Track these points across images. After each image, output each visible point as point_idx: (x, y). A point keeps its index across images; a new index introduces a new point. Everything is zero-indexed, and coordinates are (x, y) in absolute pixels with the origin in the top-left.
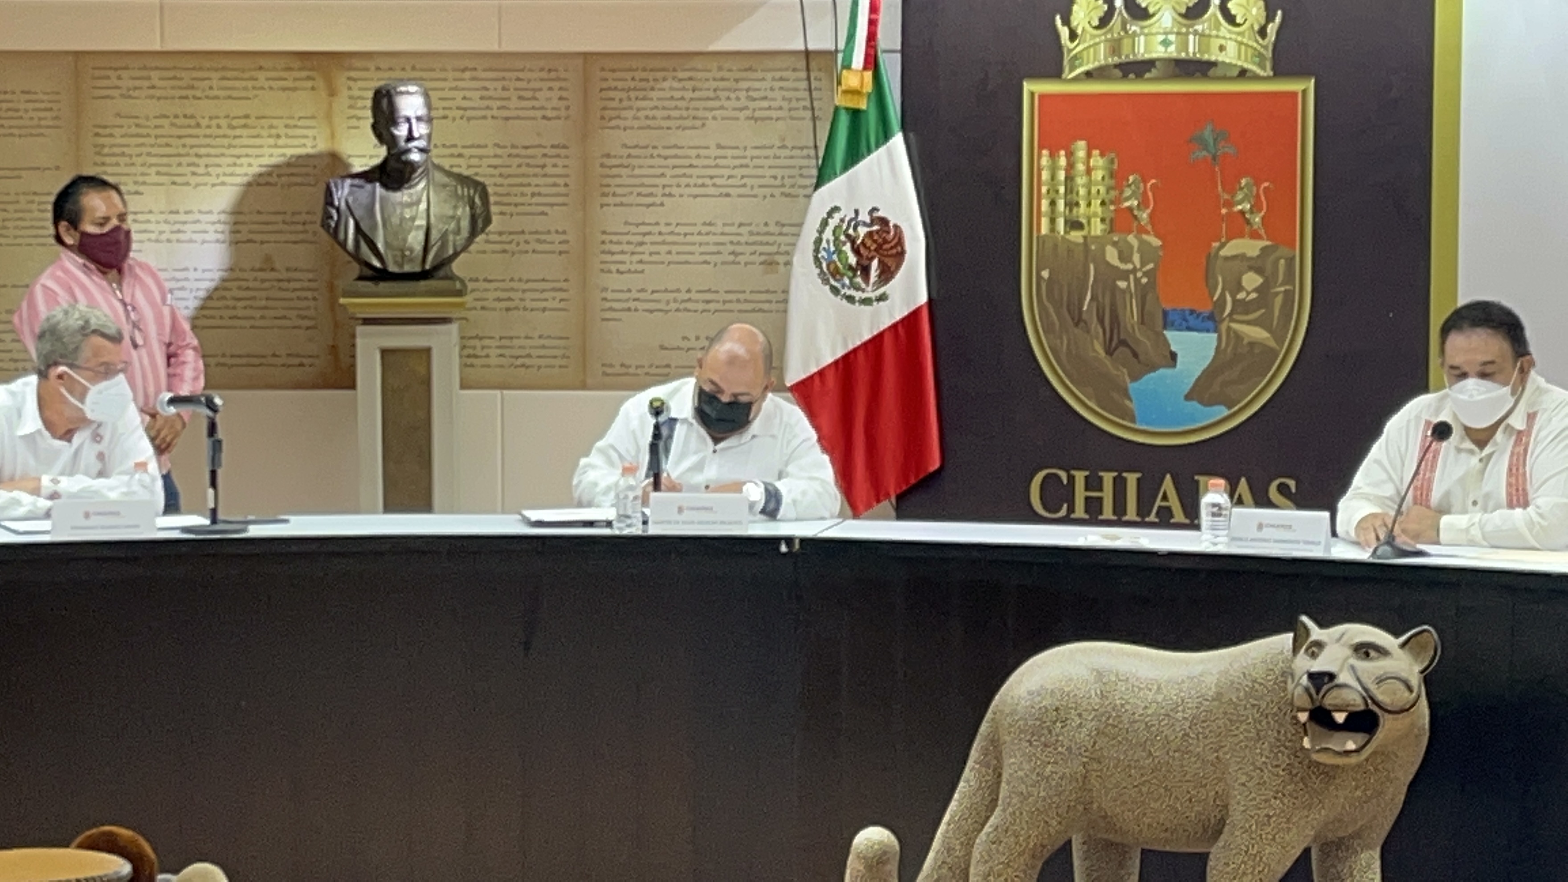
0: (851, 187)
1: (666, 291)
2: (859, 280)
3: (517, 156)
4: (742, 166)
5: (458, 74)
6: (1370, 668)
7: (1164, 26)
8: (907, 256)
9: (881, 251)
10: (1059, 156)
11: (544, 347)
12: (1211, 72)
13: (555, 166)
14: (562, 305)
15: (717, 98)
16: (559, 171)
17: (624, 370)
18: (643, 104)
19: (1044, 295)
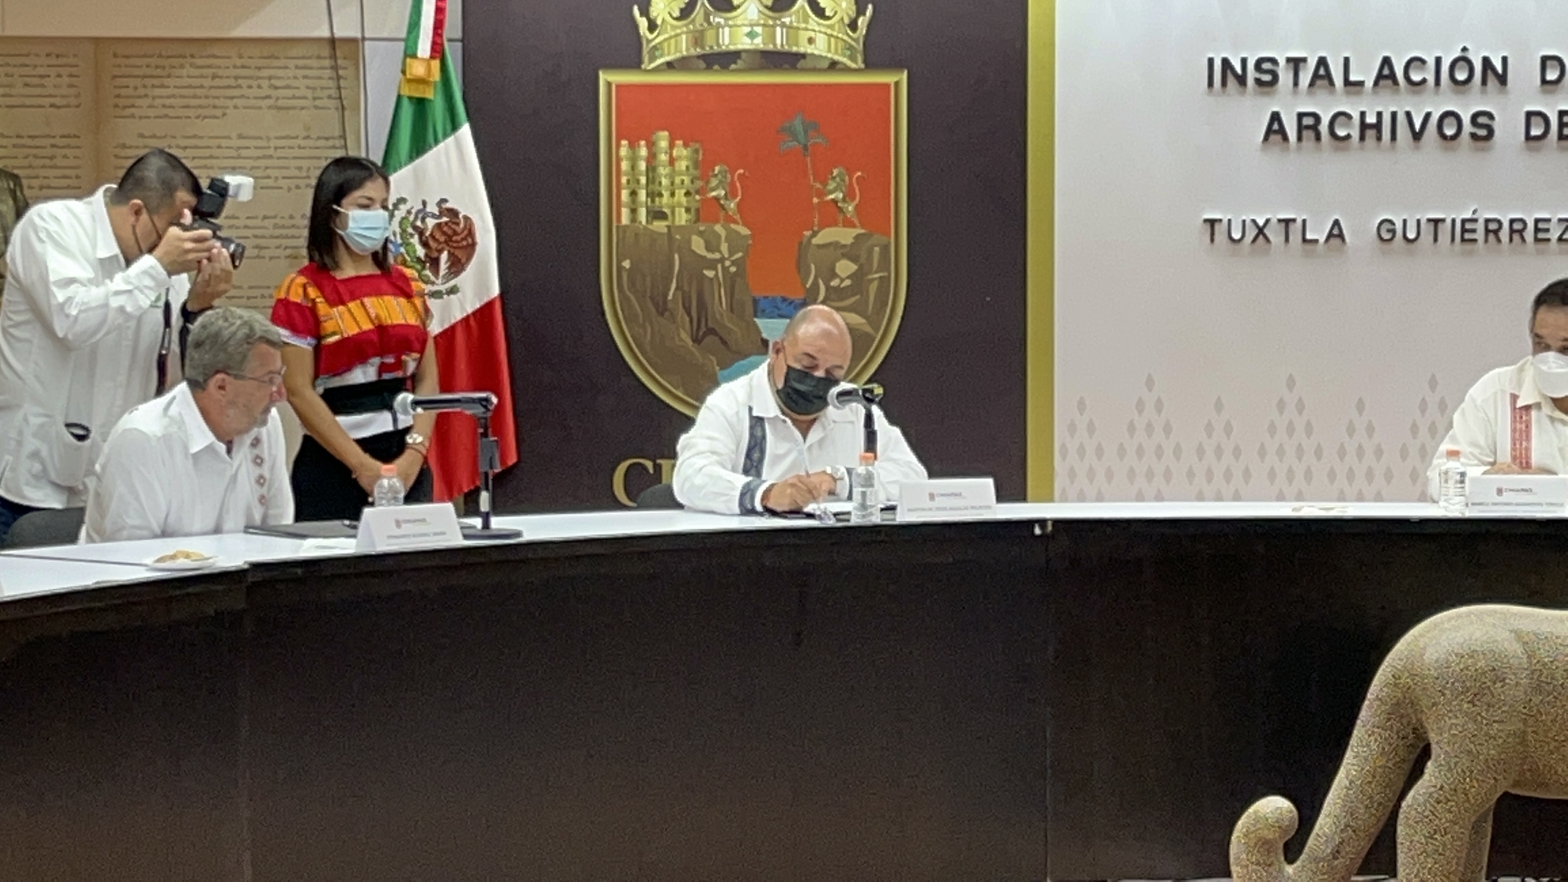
0: (419, 178)
2: (427, 272)
3: (24, 146)
4: (265, 157)
7: (750, 17)
8: (478, 249)
9: (451, 244)
10: (639, 146)
12: (801, 64)
13: (65, 157)
15: (239, 87)
16: (71, 162)
18: (158, 92)
19: (625, 285)
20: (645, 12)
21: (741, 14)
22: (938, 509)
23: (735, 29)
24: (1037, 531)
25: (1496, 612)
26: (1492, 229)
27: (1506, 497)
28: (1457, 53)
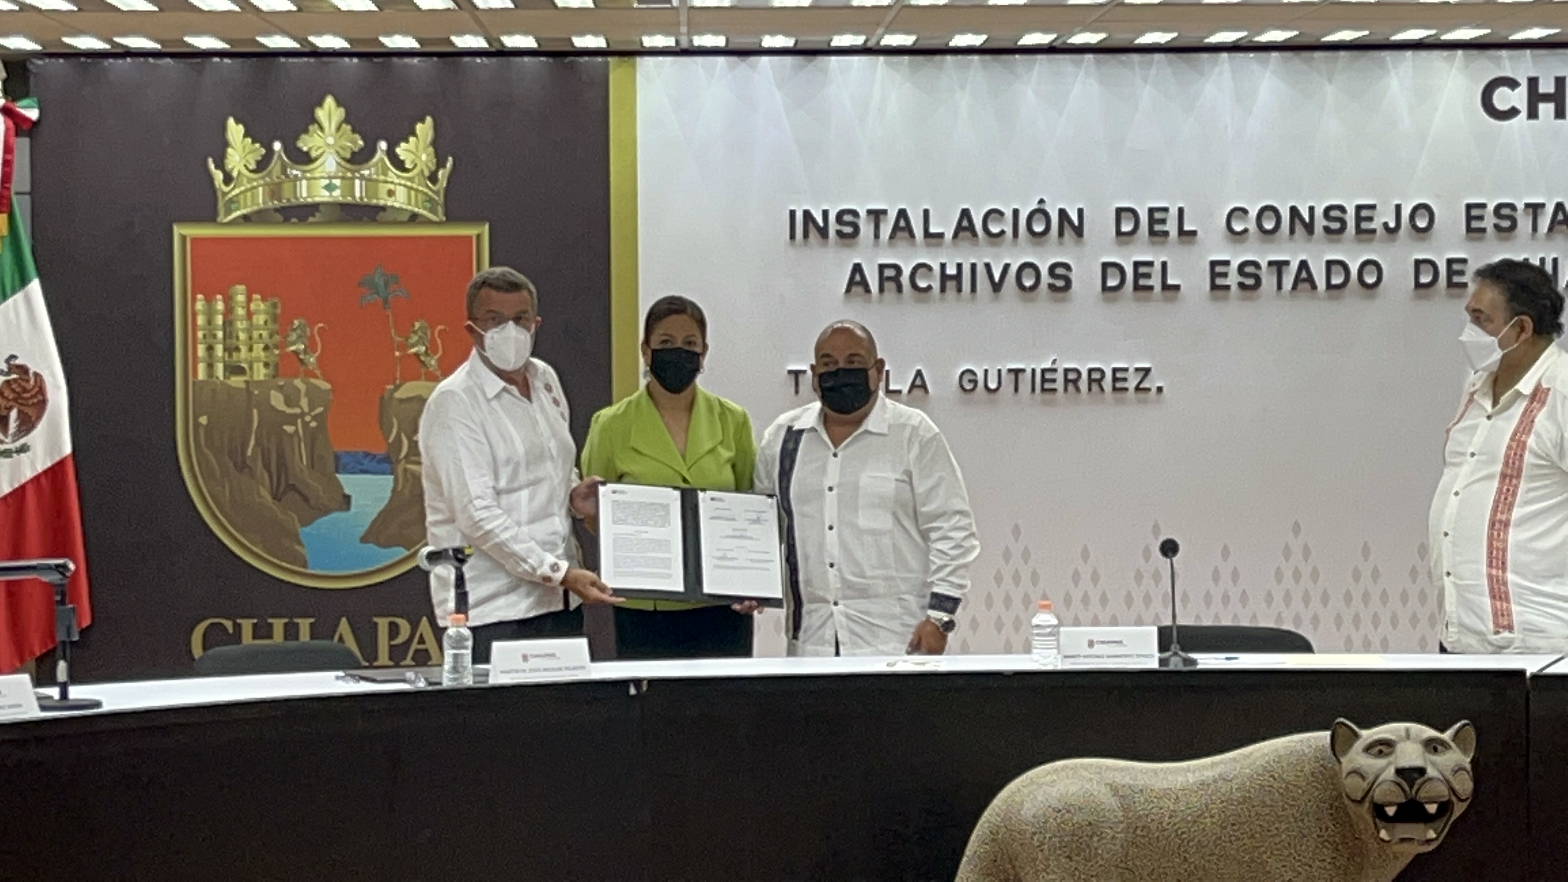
6: (1443, 762)
8: (49, 406)
10: (215, 301)
12: (381, 216)
19: (203, 441)
20: (220, 165)
21: (318, 167)
22: (532, 670)
23: (312, 182)
24: (633, 691)
25: (1091, 765)
26: (1072, 379)
27: (1098, 649)
28: (1034, 206)
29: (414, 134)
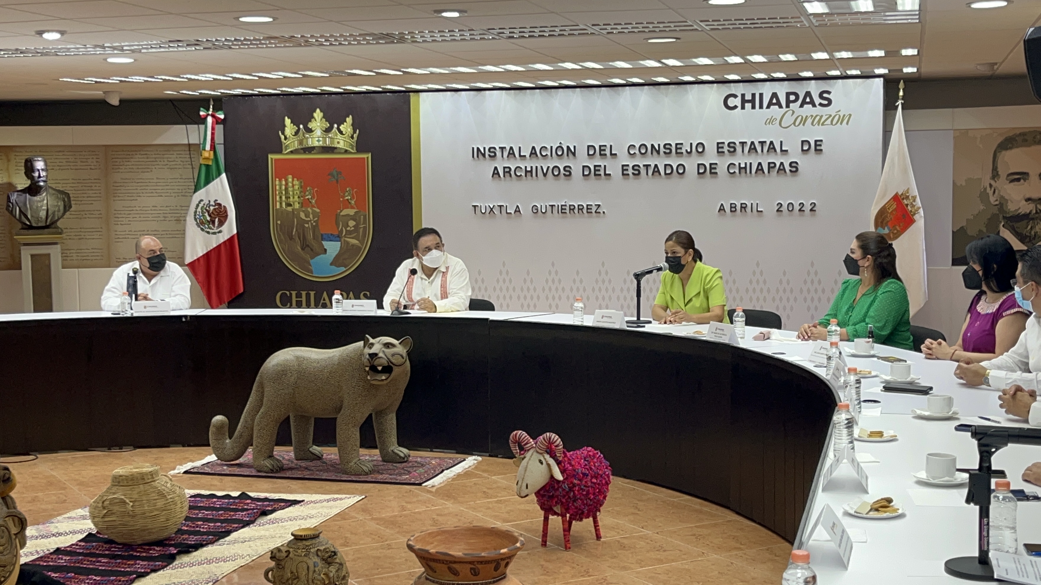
0: (207, 193)
1: (139, 231)
2: (211, 226)
3: (81, 183)
4: (167, 186)
5: (57, 154)
6: (389, 351)
7: (318, 135)
8: (229, 217)
9: (219, 215)
10: (282, 181)
11: (94, 252)
12: (335, 151)
13: (96, 186)
14: (100, 237)
15: (156, 161)
16: (97, 188)
17: (124, 260)
18: (128, 163)
19: (279, 230)
20: (283, 133)
21: (315, 134)
23: (313, 139)
26: (572, 208)
28: (559, 145)
29: (346, 122)
